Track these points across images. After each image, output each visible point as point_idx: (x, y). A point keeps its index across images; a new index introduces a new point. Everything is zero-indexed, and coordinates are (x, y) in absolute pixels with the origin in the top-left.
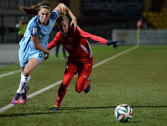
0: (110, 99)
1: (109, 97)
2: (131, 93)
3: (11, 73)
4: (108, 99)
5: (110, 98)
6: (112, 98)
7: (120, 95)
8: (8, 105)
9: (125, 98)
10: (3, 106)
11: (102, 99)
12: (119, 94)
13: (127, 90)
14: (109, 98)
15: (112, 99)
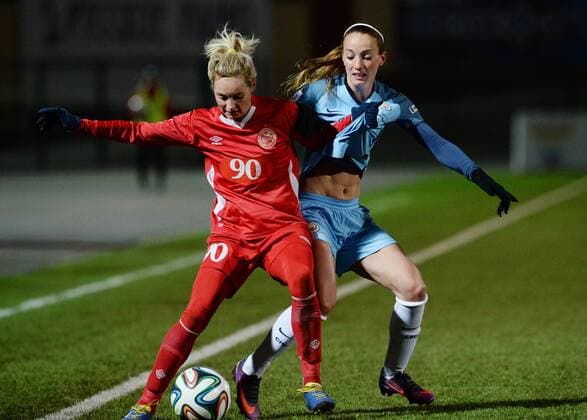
0: (463, 375)
1: (464, 367)
2: (547, 353)
3: (115, 281)
4: (458, 376)
5: (465, 370)
6: (473, 370)
7: (505, 360)
8: (87, 400)
9: (519, 370)
10: (67, 405)
11: (437, 375)
12: (500, 354)
13: (535, 340)
14: (463, 372)
15: (471, 373)
